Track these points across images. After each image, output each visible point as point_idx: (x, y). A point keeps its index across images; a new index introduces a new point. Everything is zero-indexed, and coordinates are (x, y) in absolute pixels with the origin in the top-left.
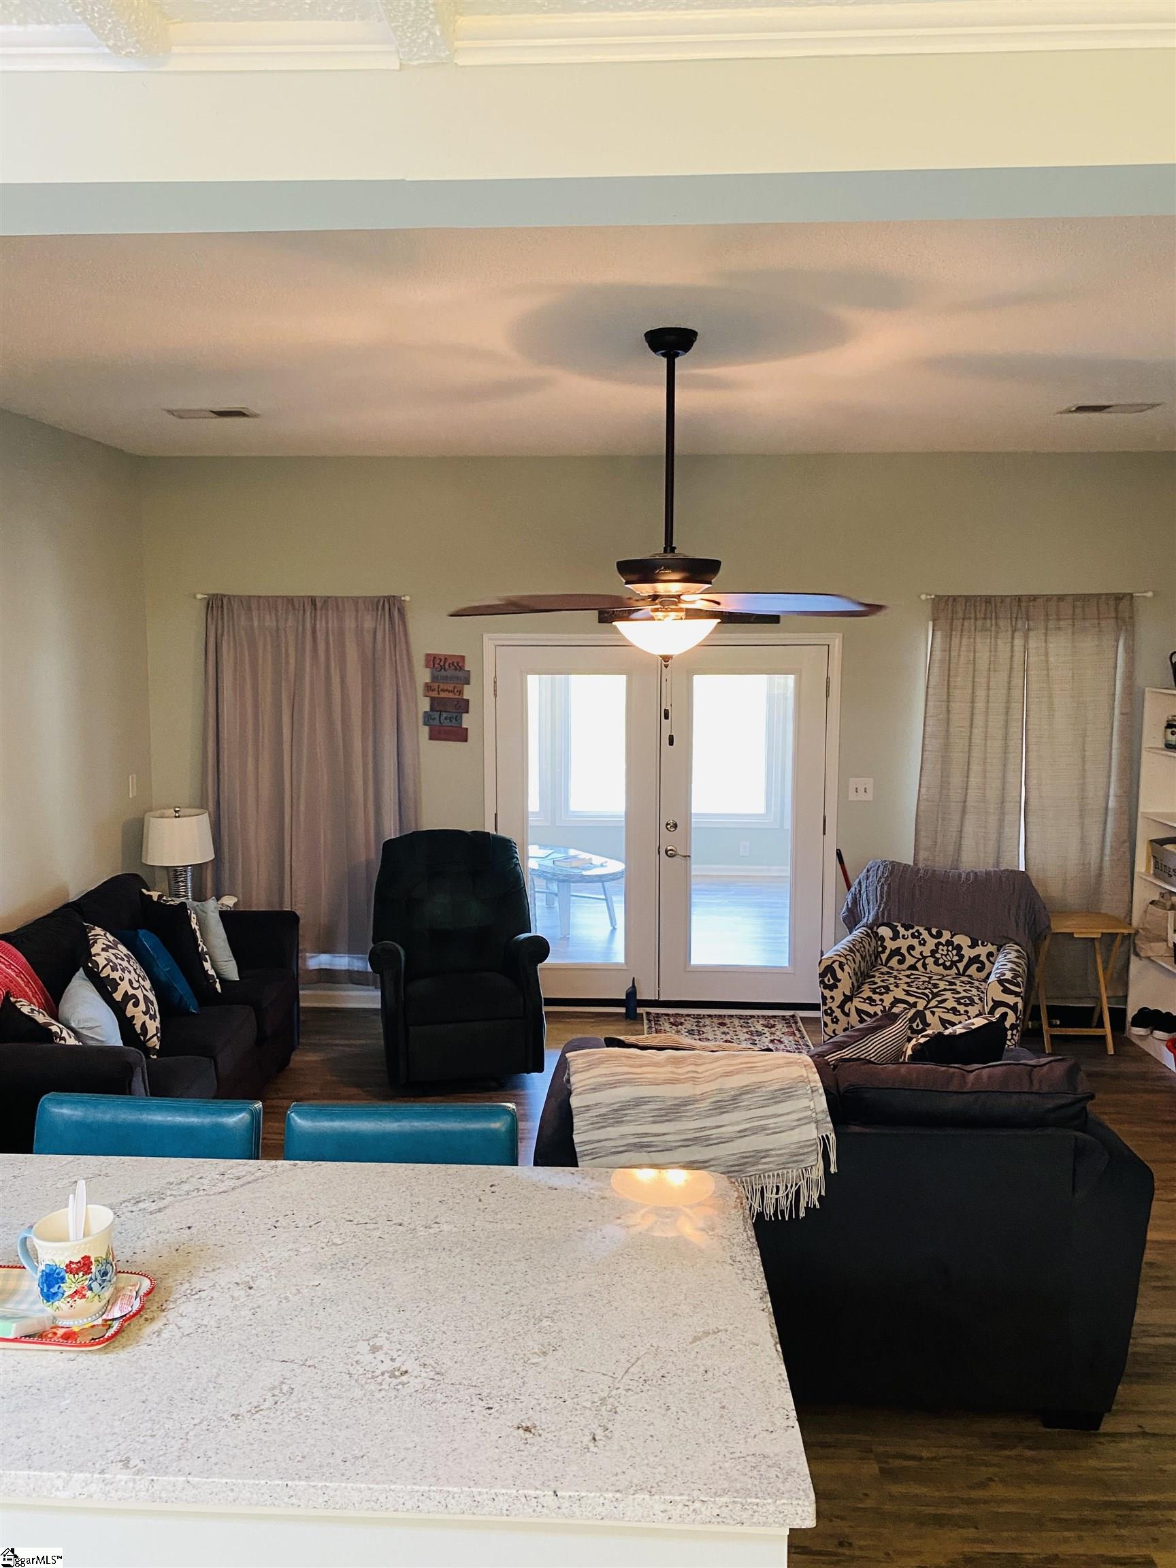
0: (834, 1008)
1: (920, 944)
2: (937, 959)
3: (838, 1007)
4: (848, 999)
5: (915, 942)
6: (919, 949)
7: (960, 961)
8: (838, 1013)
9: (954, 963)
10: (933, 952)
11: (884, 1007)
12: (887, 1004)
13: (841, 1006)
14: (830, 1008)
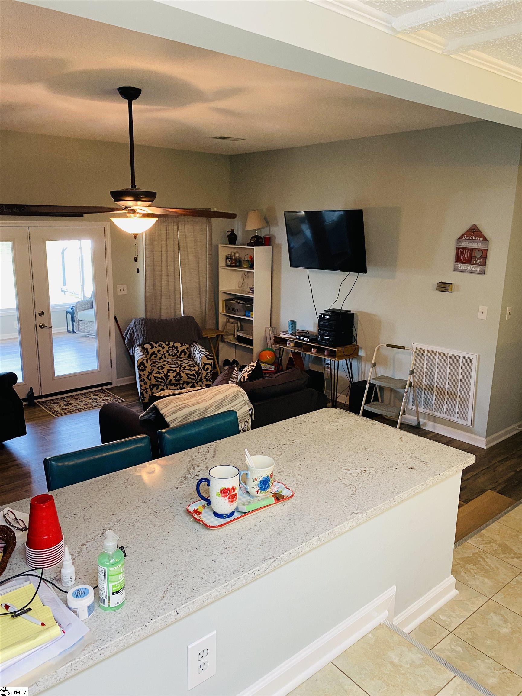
0: (145, 378)
1: (162, 349)
2: (169, 353)
3: (146, 378)
4: (150, 373)
5: (160, 348)
6: (162, 350)
7: (178, 352)
8: (146, 380)
9: (176, 354)
10: (168, 351)
11: (165, 374)
12: (165, 372)
13: (148, 377)
14: (143, 379)
